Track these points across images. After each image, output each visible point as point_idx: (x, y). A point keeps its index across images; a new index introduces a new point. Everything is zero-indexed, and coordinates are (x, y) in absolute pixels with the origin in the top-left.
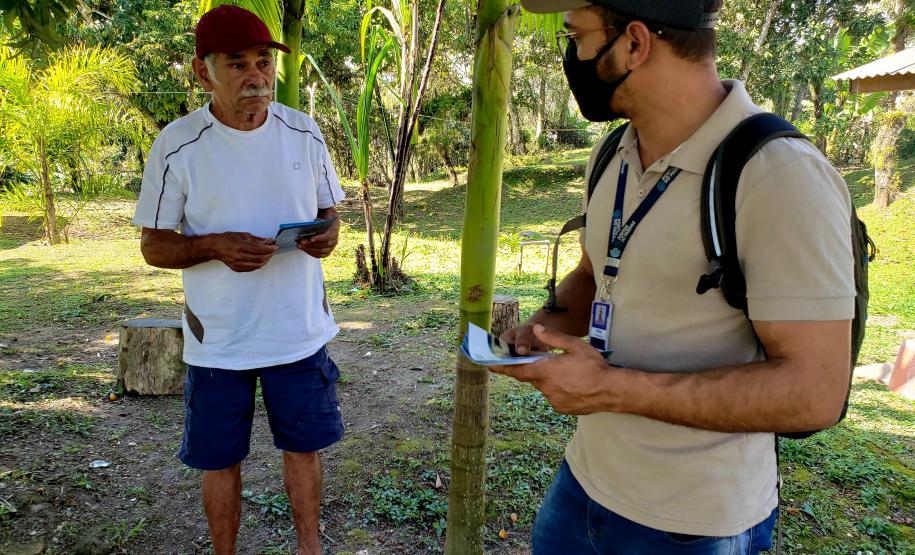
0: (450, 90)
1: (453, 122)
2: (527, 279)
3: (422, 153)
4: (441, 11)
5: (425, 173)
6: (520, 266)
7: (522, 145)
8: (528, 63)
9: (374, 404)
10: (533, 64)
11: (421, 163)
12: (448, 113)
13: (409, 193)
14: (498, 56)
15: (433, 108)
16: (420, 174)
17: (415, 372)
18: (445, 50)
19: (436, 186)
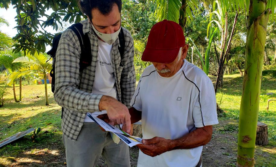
0: (240, 45)
1: (242, 55)
2: (271, 114)
3: (230, 65)
4: (236, 19)
5: (231, 71)
6: (268, 108)
7: (268, 62)
8: (271, 34)
9: (205, 161)
10: (273, 34)
11: (230, 69)
12: (240, 52)
13: (225, 78)
14: (259, 32)
15: (234, 51)
16: (230, 72)
17: (222, 149)
18: (239, 32)
19: (235, 76)
